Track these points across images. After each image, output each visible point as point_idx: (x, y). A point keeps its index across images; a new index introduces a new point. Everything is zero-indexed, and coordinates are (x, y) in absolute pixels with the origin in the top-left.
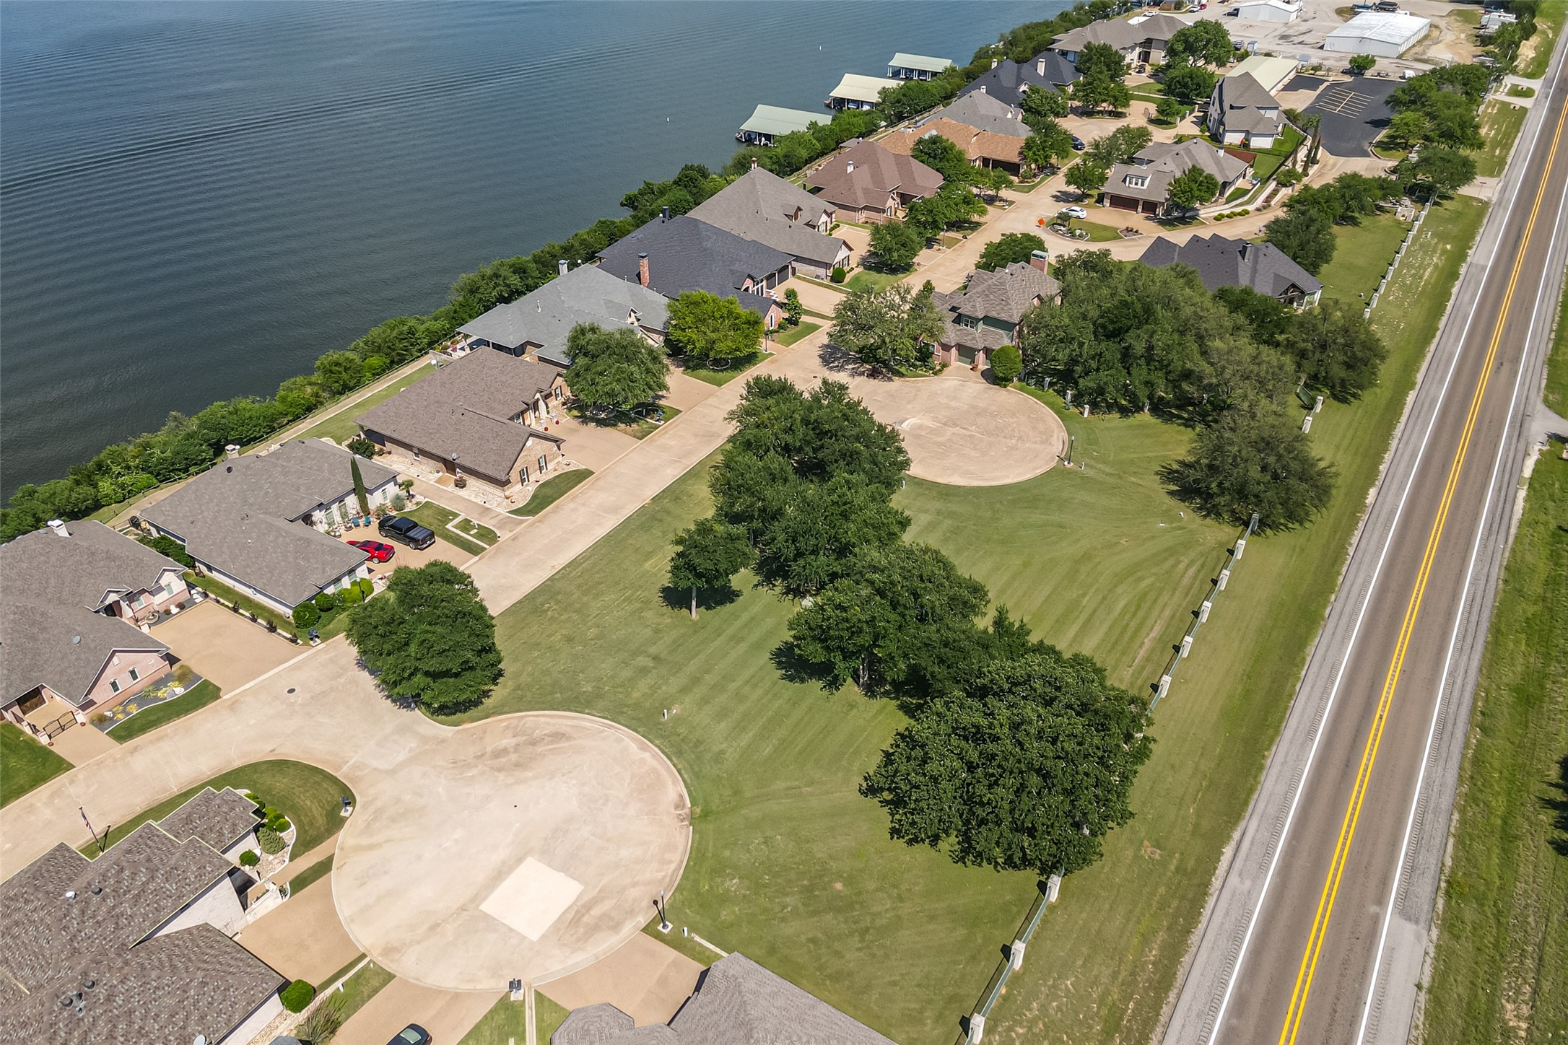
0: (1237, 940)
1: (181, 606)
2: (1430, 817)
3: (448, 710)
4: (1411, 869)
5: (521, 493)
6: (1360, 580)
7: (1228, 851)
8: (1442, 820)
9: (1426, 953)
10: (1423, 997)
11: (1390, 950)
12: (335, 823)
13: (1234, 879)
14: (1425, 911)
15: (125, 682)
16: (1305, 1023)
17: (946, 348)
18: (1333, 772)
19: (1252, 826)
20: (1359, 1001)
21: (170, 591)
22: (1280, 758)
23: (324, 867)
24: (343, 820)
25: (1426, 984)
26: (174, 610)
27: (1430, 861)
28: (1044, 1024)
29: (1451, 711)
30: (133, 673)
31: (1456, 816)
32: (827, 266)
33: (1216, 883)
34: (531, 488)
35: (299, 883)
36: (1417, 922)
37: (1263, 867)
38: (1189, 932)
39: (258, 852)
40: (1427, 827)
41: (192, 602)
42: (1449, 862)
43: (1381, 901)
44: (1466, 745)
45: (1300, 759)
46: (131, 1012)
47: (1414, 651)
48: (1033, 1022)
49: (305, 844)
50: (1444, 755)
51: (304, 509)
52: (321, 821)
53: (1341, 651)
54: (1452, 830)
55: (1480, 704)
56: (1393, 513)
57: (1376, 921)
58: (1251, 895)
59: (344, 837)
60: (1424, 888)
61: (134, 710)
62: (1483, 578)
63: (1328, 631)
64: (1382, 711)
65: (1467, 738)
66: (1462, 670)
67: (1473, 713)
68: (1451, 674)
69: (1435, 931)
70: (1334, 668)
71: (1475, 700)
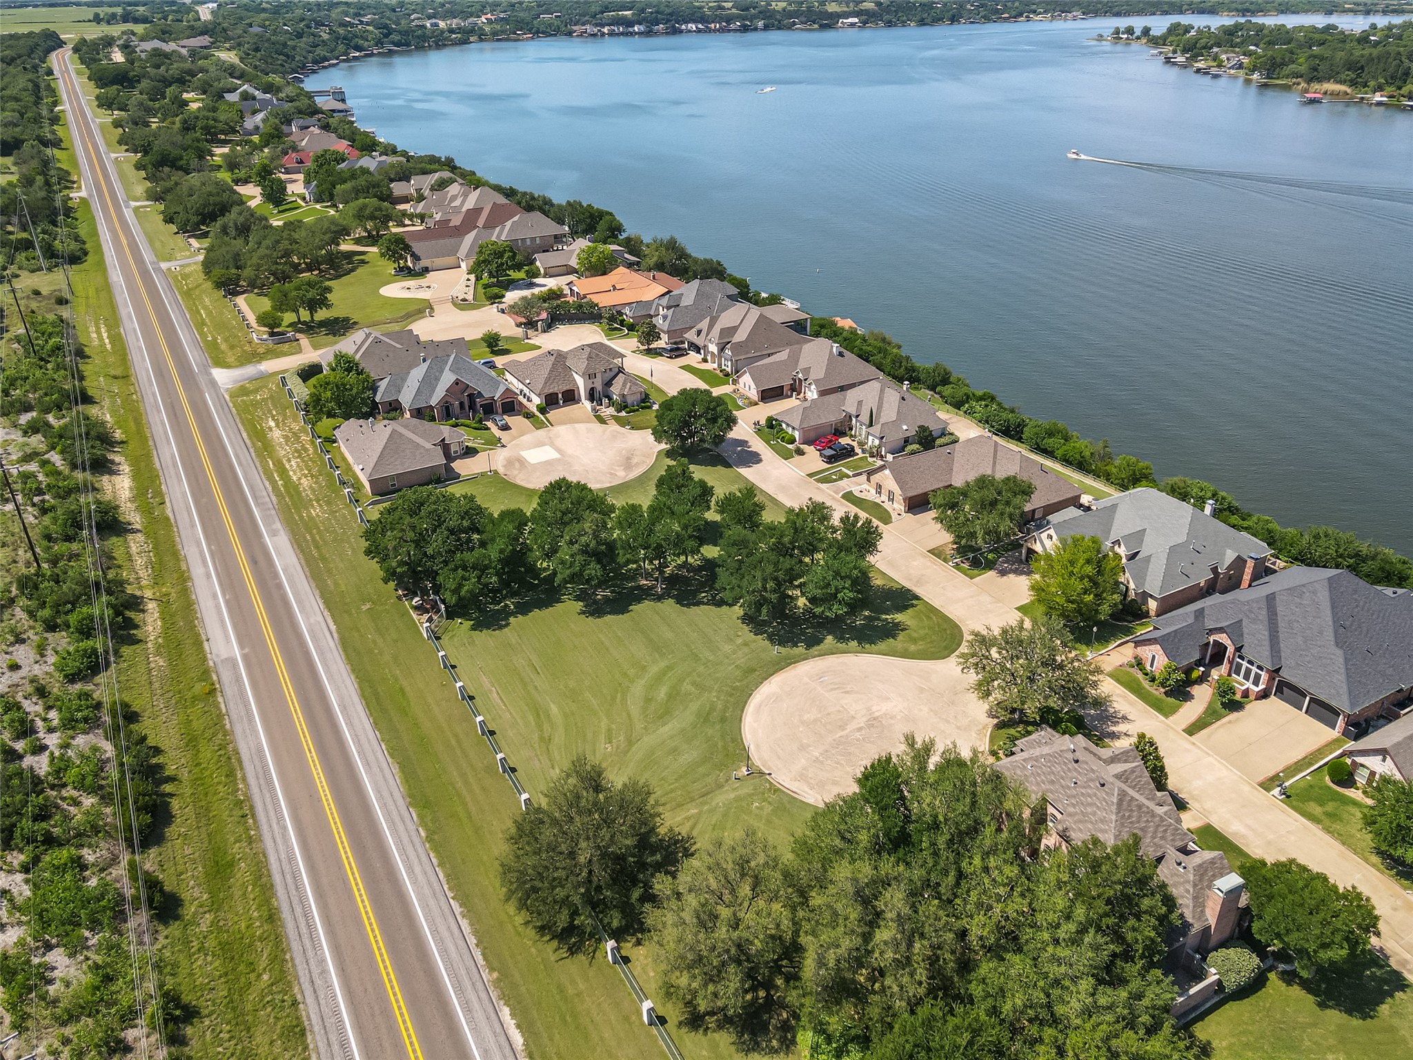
2: (243, 713)
4: (238, 679)
6: (418, 870)
7: (333, 628)
10: (204, 637)
11: (228, 642)
13: (320, 619)
14: (221, 668)
19: (331, 644)
22: (348, 682)
27: (230, 690)
29: (268, 795)
31: (228, 726)
33: (326, 613)
36: (222, 661)
37: (311, 631)
40: (241, 706)
42: (220, 699)
43: (245, 658)
44: (244, 779)
45: (337, 689)
50: (255, 757)
55: (251, 821)
57: (242, 647)
58: (307, 618)
60: (226, 676)
62: (318, 982)
63: (397, 795)
64: (312, 757)
65: (247, 786)
66: (279, 840)
67: (252, 808)
68: (285, 828)
69: (211, 663)
70: (367, 764)
71: (255, 821)
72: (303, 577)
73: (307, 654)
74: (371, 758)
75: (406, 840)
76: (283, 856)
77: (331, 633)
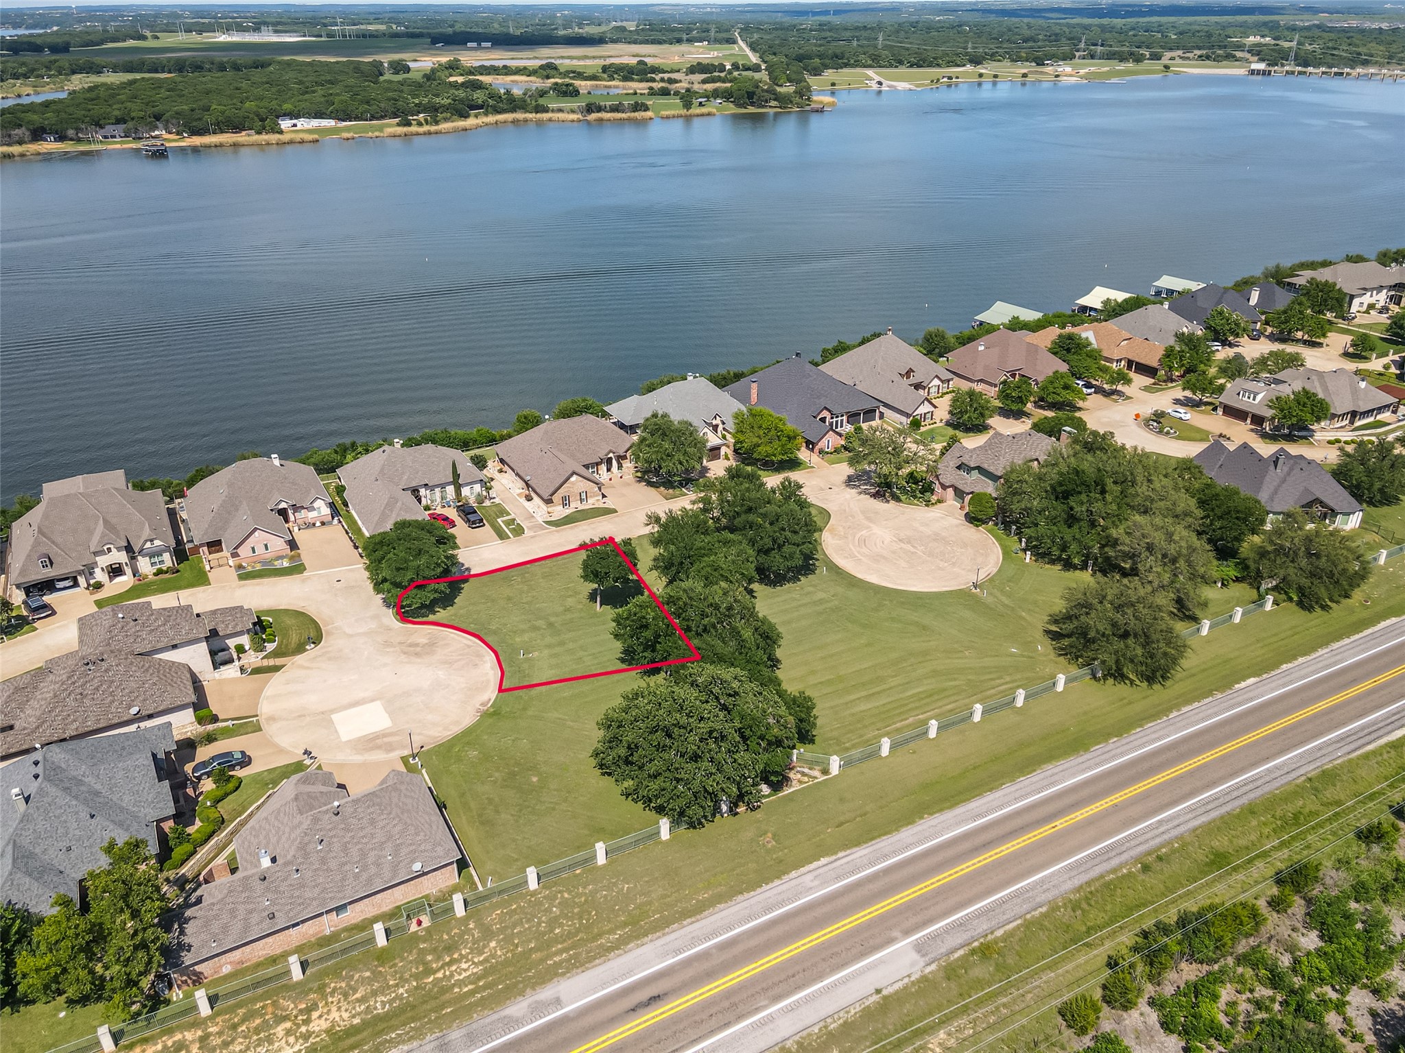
0: (770, 909)
1: (323, 524)
2: (1018, 901)
3: (406, 614)
4: (961, 925)
5: (559, 512)
6: (1154, 736)
7: (823, 861)
8: (1026, 907)
9: (909, 976)
10: (876, 998)
11: (881, 961)
12: (300, 649)
13: (809, 877)
14: (939, 952)
15: (260, 550)
16: (762, 973)
17: (944, 487)
18: (967, 845)
19: (861, 853)
20: (820, 977)
21: (320, 512)
22: (933, 823)
23: (277, 669)
24: (306, 650)
25: (885, 992)
26: (318, 524)
28: (585, 901)
29: (1129, 844)
30: (266, 546)
31: (1044, 909)
32: (908, 415)
33: (794, 874)
34: (568, 511)
35: (257, 671)
36: (924, 956)
37: (840, 878)
38: (741, 893)
39: (247, 648)
40: (1007, 906)
41: (330, 523)
42: (999, 933)
43: (907, 933)
44: (1114, 871)
45: (949, 828)
46: (113, 682)
47: (1146, 796)
48: (579, 895)
49: (276, 654)
50: (1080, 870)
51: (414, 484)
52: (293, 645)
53: (1074, 775)
54: (1028, 916)
55: (1164, 850)
56: (1252, 699)
58: (810, 890)
59: (299, 659)
60: (957, 939)
61: (258, 567)
62: (1286, 770)
63: (1080, 760)
64: (1061, 824)
65: (1121, 866)
66: (1176, 822)
67: (1149, 853)
68: (1160, 822)
69: (933, 967)
70: (1053, 784)
71: (1162, 846)
72: (697, 925)
73: (887, 871)
74: (1045, 782)
75: (1128, 747)
76: (1190, 816)
77: (836, 860)
